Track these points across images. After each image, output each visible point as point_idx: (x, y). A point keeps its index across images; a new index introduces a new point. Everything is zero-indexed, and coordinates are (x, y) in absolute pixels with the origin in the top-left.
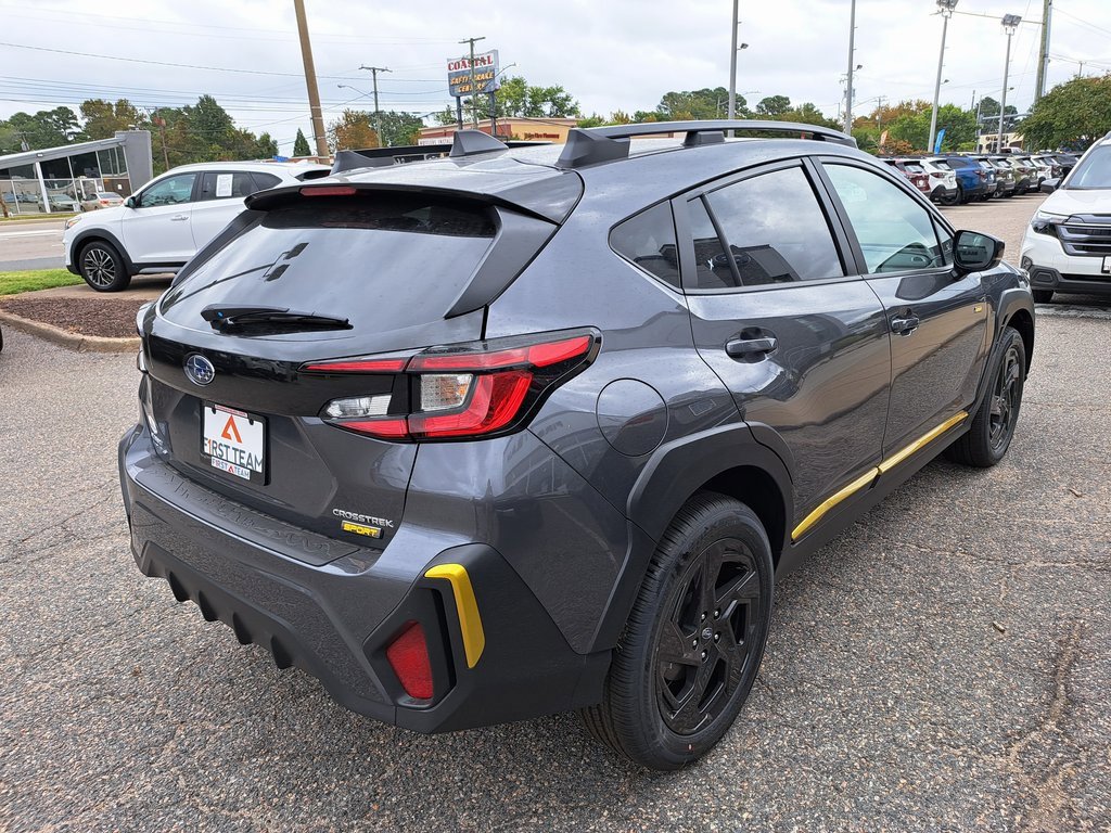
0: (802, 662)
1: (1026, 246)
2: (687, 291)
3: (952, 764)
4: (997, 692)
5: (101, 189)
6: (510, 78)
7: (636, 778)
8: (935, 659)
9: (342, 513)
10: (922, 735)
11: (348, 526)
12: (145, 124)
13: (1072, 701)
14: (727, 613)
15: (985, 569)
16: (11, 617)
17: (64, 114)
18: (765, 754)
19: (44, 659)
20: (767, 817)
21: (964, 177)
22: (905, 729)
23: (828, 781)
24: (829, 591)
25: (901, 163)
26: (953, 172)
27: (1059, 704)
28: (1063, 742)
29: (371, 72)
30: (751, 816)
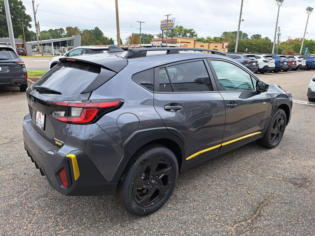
0: (189, 194)
1: (310, 85)
2: (154, 92)
3: (216, 227)
4: (239, 210)
5: (67, 50)
6: (179, 26)
7: (131, 217)
8: (226, 199)
9: (55, 139)
10: (212, 218)
11: (56, 143)
12: (81, 34)
13: (259, 215)
14: (160, 177)
15: (254, 177)
16: (3, 157)
17: (62, 30)
18: (167, 216)
19: (6, 168)
20: (159, 232)
21: (309, 62)
22: (208, 215)
23: (180, 225)
24: (206, 177)
25: (288, 57)
26: (305, 60)
27: (255, 216)
28: (250, 226)
29: (140, 23)
30: (156, 231)
